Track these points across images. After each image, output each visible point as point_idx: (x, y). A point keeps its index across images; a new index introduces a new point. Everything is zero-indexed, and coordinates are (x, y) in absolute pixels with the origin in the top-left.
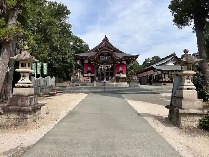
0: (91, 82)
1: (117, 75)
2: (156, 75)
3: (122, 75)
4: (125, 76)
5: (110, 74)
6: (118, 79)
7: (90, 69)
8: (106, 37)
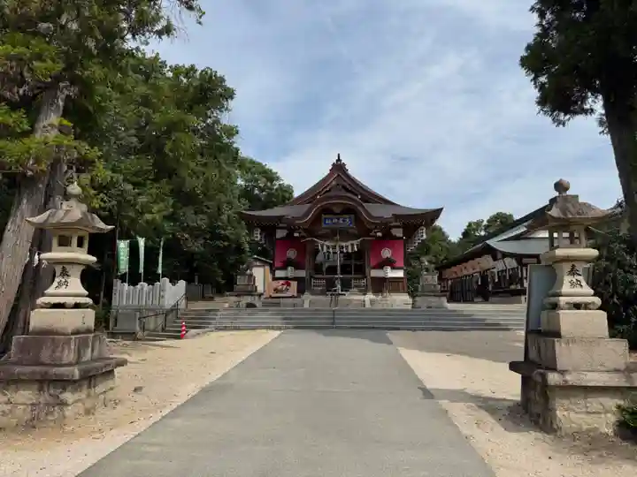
0: (295, 295)
1: (375, 273)
2: (502, 271)
3: (392, 273)
4: (400, 274)
5: (354, 270)
6: (380, 286)
7: (291, 254)
8: (339, 160)
